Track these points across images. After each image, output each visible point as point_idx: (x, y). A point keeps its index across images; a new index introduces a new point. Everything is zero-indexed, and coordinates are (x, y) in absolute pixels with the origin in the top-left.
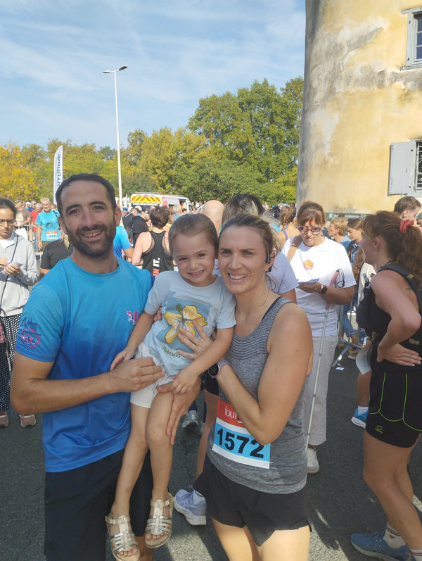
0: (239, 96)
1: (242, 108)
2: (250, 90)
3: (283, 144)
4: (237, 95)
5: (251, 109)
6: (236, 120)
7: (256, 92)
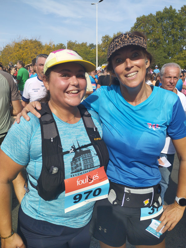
0: (156, 16)
1: (158, 21)
2: (162, 12)
3: (177, 39)
4: (155, 15)
5: (162, 21)
6: (154, 27)
7: (166, 13)
